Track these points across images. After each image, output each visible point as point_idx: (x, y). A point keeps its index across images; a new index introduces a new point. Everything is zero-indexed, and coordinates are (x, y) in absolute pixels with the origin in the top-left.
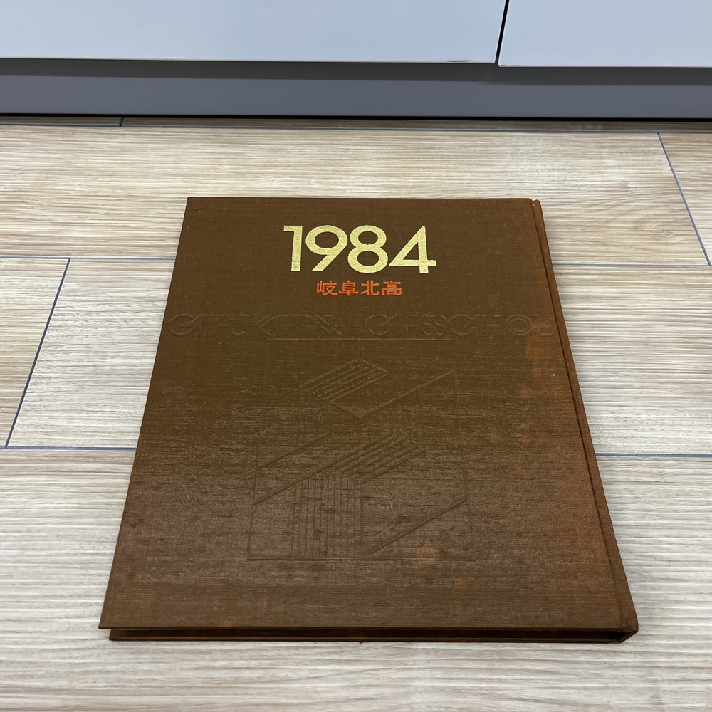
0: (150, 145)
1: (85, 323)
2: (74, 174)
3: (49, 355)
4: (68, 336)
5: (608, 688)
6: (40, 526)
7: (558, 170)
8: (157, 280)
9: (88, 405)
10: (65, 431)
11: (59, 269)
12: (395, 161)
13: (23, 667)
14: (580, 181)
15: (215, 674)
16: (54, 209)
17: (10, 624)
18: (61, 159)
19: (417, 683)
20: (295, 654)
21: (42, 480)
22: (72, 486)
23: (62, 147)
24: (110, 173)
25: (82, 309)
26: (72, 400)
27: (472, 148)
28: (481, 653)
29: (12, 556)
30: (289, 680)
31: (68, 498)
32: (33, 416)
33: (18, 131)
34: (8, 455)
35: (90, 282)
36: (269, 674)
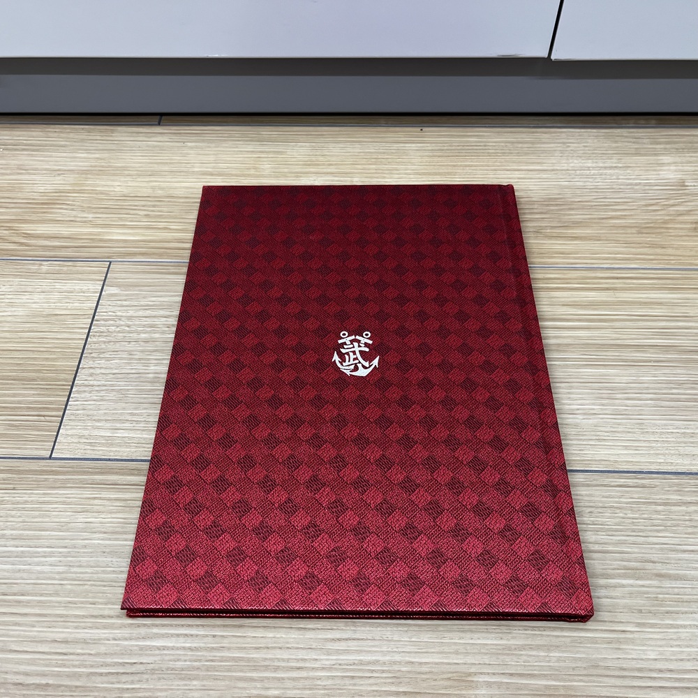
0: (189, 144)
1: (127, 328)
2: (114, 175)
3: (91, 362)
4: (111, 342)
6: (86, 541)
9: (132, 414)
10: (110, 442)
11: (100, 272)
12: (440, 159)
13: (71, 691)
14: (634, 179)
16: (95, 211)
17: (56, 645)
18: (101, 159)
20: (350, 685)
21: (87, 493)
22: (117, 500)
23: (100, 147)
24: (149, 173)
25: (124, 314)
26: (115, 409)
29: (59, 573)
31: (114, 512)
32: (77, 426)
33: (57, 130)
34: (52, 467)
35: (131, 286)
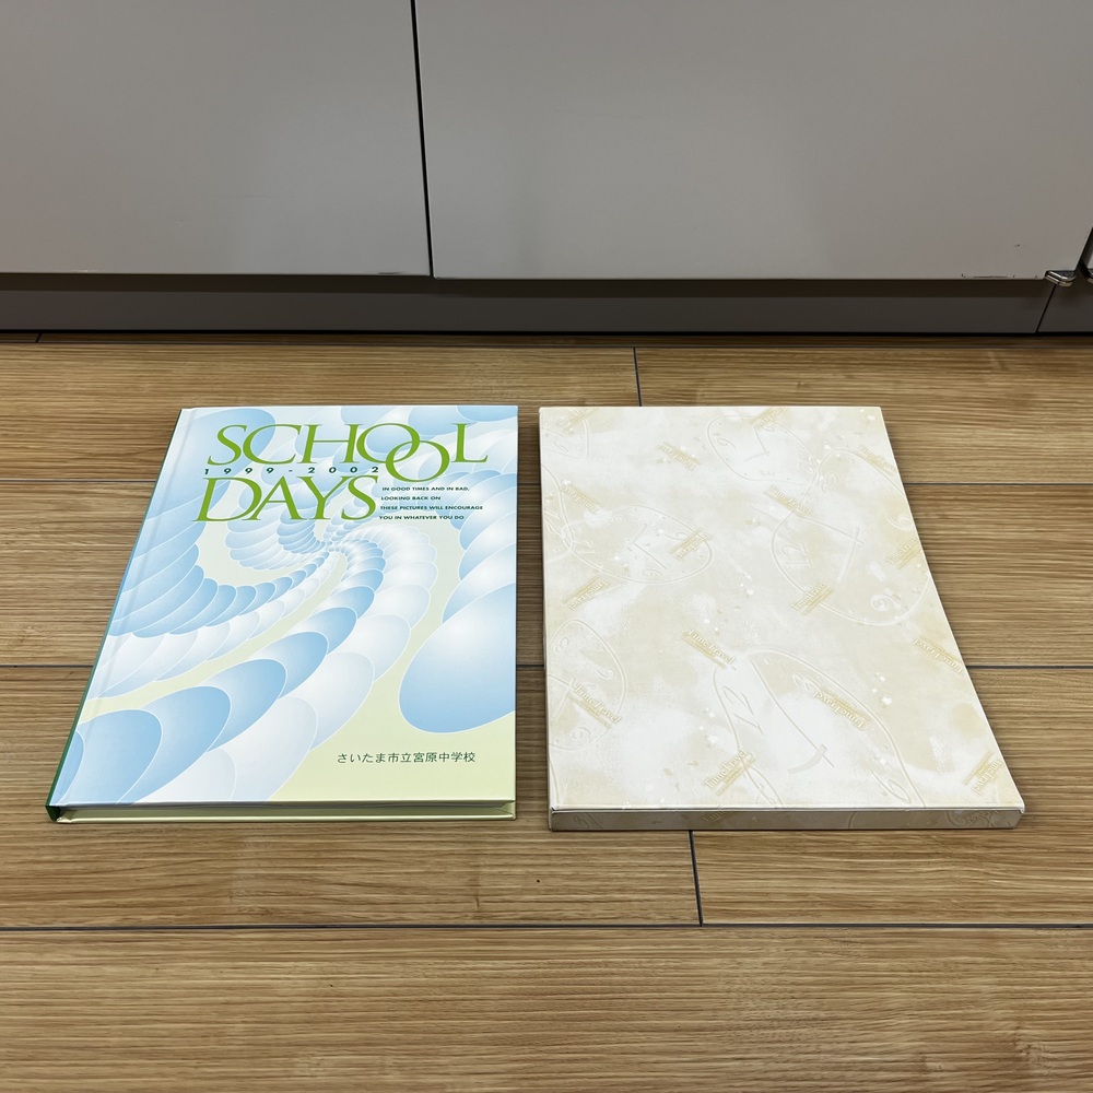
0: (66, 363)
5: (429, 873)
7: (514, 387)
8: (49, 502)
15: (39, 867)
19: (240, 871)
20: (124, 849)
24: (16, 392)
27: (426, 365)
28: (311, 845)
30: (113, 871)
36: (93, 867)
